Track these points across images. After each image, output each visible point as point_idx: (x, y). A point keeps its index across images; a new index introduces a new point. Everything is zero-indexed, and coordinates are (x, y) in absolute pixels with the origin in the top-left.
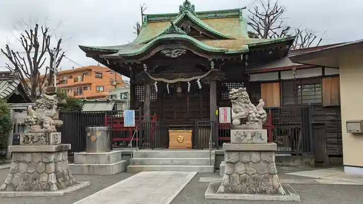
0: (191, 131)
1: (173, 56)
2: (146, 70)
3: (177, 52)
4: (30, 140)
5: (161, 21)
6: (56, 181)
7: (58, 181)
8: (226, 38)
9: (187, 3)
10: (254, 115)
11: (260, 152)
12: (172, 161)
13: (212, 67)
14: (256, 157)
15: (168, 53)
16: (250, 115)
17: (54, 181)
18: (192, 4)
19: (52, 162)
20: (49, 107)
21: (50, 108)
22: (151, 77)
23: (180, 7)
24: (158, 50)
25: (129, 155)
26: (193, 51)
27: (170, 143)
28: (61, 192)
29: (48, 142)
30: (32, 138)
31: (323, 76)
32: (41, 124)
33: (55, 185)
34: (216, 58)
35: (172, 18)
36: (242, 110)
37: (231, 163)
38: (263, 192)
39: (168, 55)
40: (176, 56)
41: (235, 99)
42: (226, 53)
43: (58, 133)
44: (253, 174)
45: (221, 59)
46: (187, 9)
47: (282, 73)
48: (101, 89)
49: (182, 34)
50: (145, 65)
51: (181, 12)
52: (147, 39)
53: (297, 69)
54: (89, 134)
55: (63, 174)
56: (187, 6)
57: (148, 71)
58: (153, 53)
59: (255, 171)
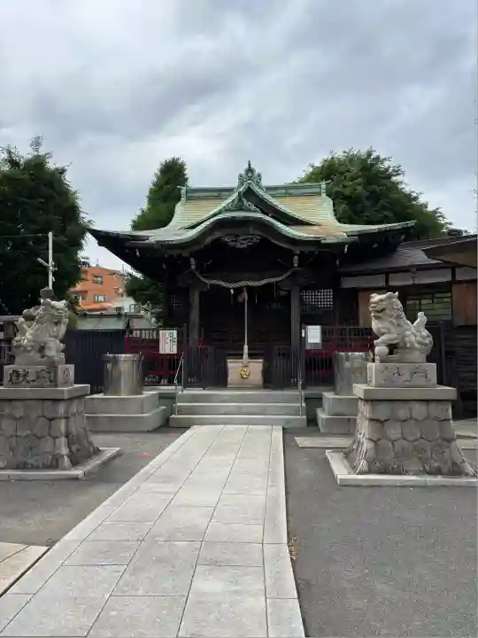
0: (261, 360)
1: (239, 246)
2: (193, 267)
3: (244, 240)
4: (21, 379)
5: (206, 198)
6: (68, 450)
7: (70, 451)
8: (308, 224)
9: (250, 170)
10: (413, 338)
11: (427, 401)
12: (240, 407)
13: (296, 265)
14: (419, 410)
15: (232, 241)
16: (407, 339)
17: (64, 451)
18: (257, 172)
19: (60, 418)
20: (56, 321)
21: (56, 324)
22: (201, 278)
23: (241, 176)
24: (217, 234)
25: (171, 398)
26: (270, 238)
27: (229, 379)
28: (78, 472)
29: (54, 382)
30: (26, 375)
31: (454, 282)
32: (42, 349)
33: (66, 458)
34: (307, 249)
35: (224, 193)
36: (393, 330)
37: (377, 420)
38: (438, 472)
39: (232, 244)
40: (245, 246)
41: (382, 311)
42: (323, 242)
43: (68, 366)
44: (416, 440)
45: (314, 252)
46: (250, 178)
47: (390, 275)
48: (101, 298)
49: (255, 211)
50: (192, 260)
51: (242, 183)
52: (199, 220)
53: (418, 270)
54: (109, 366)
55: (78, 436)
56: (250, 175)
57: (197, 269)
58: (209, 240)
59: (419, 435)
